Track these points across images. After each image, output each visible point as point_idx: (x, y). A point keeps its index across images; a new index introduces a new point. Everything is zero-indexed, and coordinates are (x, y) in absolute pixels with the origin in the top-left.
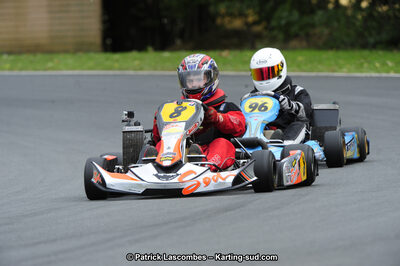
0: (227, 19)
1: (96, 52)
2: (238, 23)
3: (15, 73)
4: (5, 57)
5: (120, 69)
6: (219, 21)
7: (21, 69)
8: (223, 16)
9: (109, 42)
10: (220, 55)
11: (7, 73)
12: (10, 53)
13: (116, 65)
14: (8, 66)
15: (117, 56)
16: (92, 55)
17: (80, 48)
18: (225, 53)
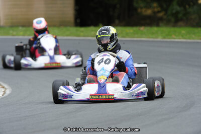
0: (144, 10)
1: (70, 26)
2: (149, 12)
3: (26, 37)
4: (20, 28)
5: (84, 36)
6: (139, 10)
7: (29, 35)
8: (142, 8)
9: (78, 21)
10: (139, 29)
11: (21, 37)
12: (23, 26)
13: (82, 34)
14: (22, 33)
15: (83, 29)
16: (69, 28)
17: (62, 24)
18: (142, 28)
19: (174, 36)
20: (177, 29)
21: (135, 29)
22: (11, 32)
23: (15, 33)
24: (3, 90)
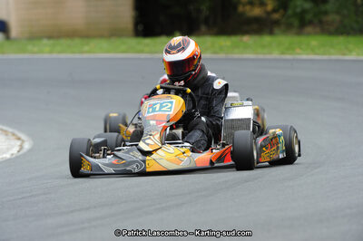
0: (248, 8)
2: (257, 12)
3: (55, 55)
4: (45, 41)
5: (150, 53)
6: (240, 9)
7: (59, 52)
8: (244, 5)
9: (140, 28)
10: (241, 40)
11: (46, 56)
12: (50, 37)
13: (147, 49)
14: (47, 49)
15: (148, 41)
16: (125, 40)
17: (114, 33)
18: (246, 38)
19: (298, 51)
20: (303, 39)
21: (235, 39)
22: (30, 47)
23: (36, 49)
24: (19, 143)
